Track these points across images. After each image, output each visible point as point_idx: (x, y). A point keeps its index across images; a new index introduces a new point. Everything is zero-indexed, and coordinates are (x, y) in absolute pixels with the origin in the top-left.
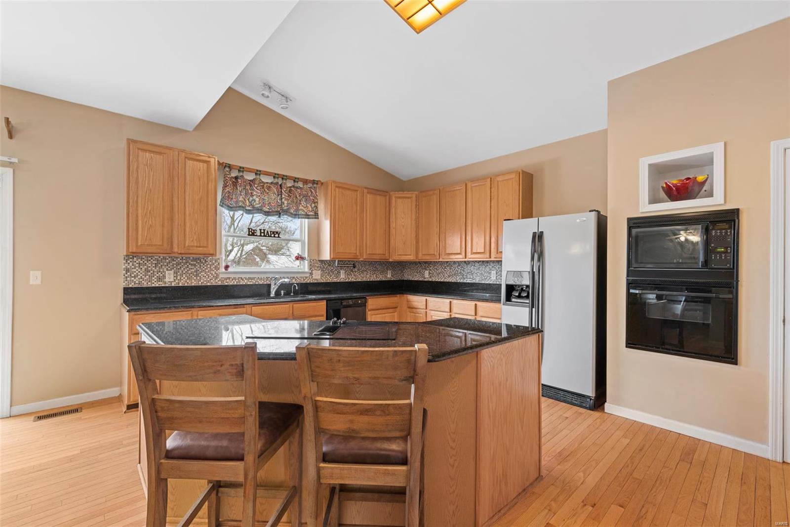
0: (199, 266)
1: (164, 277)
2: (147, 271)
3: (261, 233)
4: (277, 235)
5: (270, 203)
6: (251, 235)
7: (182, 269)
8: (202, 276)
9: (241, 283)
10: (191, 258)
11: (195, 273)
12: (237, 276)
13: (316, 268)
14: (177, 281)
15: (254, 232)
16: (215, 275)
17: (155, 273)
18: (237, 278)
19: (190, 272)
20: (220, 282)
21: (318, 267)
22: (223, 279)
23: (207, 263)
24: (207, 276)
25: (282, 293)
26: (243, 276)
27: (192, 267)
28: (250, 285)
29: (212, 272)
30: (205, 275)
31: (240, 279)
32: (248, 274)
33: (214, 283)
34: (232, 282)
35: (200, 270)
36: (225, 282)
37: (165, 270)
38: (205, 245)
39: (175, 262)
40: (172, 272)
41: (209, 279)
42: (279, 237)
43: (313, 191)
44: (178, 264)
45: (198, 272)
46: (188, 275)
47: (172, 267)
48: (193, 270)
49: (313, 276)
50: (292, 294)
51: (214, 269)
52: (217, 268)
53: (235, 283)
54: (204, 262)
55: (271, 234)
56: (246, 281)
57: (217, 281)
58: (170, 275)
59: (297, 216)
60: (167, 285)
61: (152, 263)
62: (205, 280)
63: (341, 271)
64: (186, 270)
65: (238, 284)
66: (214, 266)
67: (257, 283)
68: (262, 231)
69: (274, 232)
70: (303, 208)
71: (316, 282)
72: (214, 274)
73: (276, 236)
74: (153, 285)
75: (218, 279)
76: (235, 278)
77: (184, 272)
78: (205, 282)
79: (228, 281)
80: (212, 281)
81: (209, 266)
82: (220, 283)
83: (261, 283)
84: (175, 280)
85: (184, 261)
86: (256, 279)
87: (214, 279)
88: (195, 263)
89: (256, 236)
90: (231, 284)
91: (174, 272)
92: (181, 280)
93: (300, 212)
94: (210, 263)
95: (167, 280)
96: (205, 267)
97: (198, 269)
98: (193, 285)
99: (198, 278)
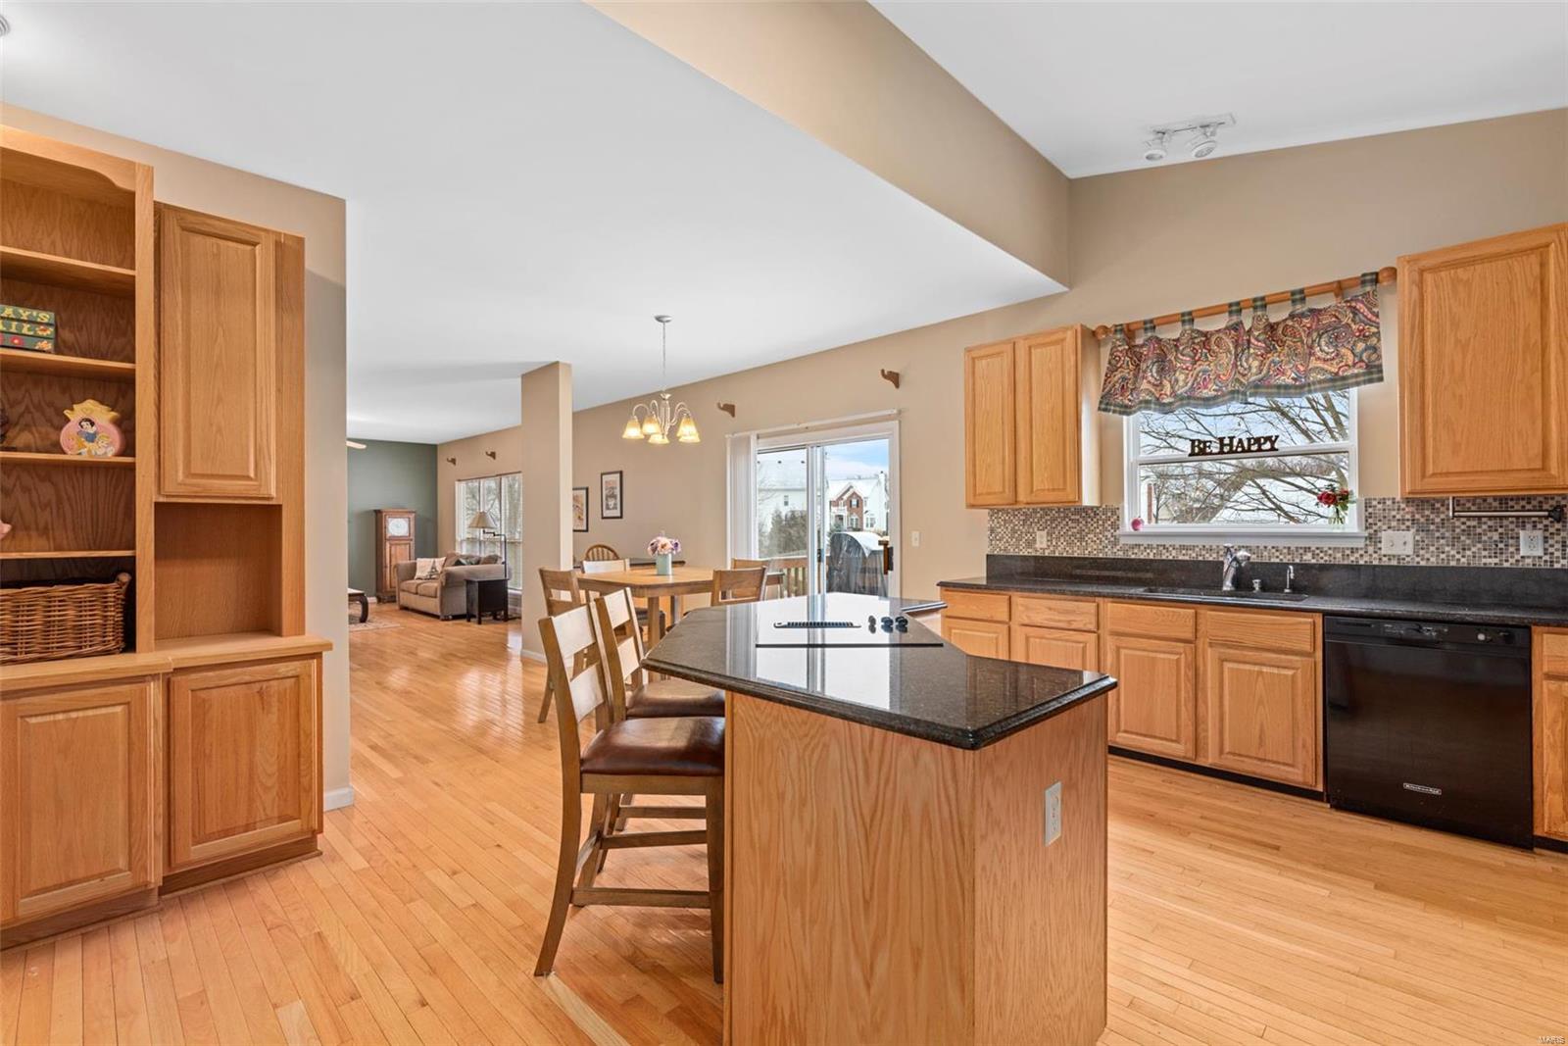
0: (1084, 522)
1: (1034, 540)
2: (1014, 531)
3: (1222, 445)
4: (1267, 446)
5: (1219, 376)
6: (1197, 454)
7: (1059, 528)
8: (1089, 541)
9: (1164, 557)
10: (1073, 509)
11: (1078, 536)
12: (1155, 542)
13: (1394, 524)
14: (1052, 548)
15: (1205, 446)
16: (1112, 539)
17: (1024, 535)
18: (1155, 546)
19: (1070, 533)
20: (1121, 553)
21: (1403, 520)
22: (1127, 548)
23: (1098, 517)
24: (1098, 541)
25: (1257, 586)
26: (1168, 542)
27: (1074, 525)
28: (1184, 561)
29: (1106, 533)
30: (1095, 539)
31: (1161, 548)
32: (1178, 539)
33: (1110, 553)
34: (1145, 554)
35: (1086, 530)
36: (1130, 553)
37: (1036, 529)
38: (1061, 487)
39: (1049, 518)
40: (1044, 533)
41: (1101, 547)
42: (1273, 449)
43: (1359, 306)
44: (1053, 520)
45: (1084, 533)
46: (1067, 538)
47: (1044, 525)
48: (1075, 530)
49: (1382, 545)
50: (1287, 591)
51: (1109, 528)
52: (1115, 526)
53: (1151, 557)
54: (1092, 515)
55: (1249, 445)
56: (1174, 553)
57: (1115, 550)
58: (1041, 537)
59: (1306, 389)
60: (1038, 554)
61: (1019, 520)
62: (1095, 547)
63: (1522, 533)
64: (1065, 530)
65: (1158, 557)
66: (1109, 523)
67: (1200, 558)
68: (1227, 441)
69: (1257, 440)
70: (1320, 364)
71: (1394, 563)
72: (1109, 536)
73: (1264, 447)
74: (1021, 553)
75: (1118, 547)
76: (1149, 547)
77: (1062, 533)
78: (1095, 552)
79: (1136, 551)
80: (1106, 550)
81: (1101, 522)
82: (1120, 555)
83: (1211, 559)
84: (1049, 546)
85: (1062, 515)
86: (1197, 549)
87: (1109, 547)
88: (1078, 517)
89: (1211, 453)
90: (1142, 557)
91: (1048, 533)
92: (1056, 546)
93: (1314, 377)
94: (1103, 517)
95: (1038, 545)
96: (1095, 525)
97: (1084, 528)
98: (1076, 555)
99: (1084, 544)
